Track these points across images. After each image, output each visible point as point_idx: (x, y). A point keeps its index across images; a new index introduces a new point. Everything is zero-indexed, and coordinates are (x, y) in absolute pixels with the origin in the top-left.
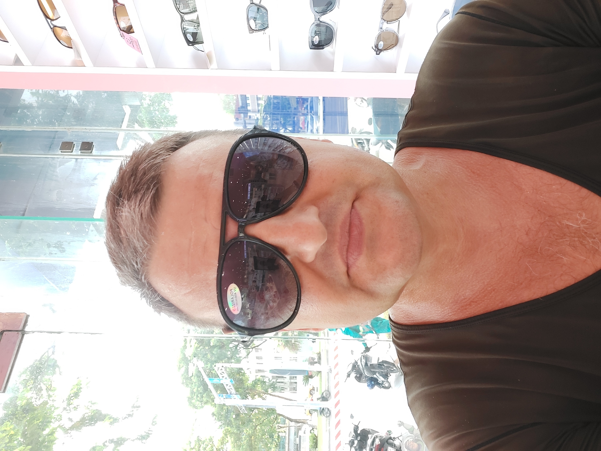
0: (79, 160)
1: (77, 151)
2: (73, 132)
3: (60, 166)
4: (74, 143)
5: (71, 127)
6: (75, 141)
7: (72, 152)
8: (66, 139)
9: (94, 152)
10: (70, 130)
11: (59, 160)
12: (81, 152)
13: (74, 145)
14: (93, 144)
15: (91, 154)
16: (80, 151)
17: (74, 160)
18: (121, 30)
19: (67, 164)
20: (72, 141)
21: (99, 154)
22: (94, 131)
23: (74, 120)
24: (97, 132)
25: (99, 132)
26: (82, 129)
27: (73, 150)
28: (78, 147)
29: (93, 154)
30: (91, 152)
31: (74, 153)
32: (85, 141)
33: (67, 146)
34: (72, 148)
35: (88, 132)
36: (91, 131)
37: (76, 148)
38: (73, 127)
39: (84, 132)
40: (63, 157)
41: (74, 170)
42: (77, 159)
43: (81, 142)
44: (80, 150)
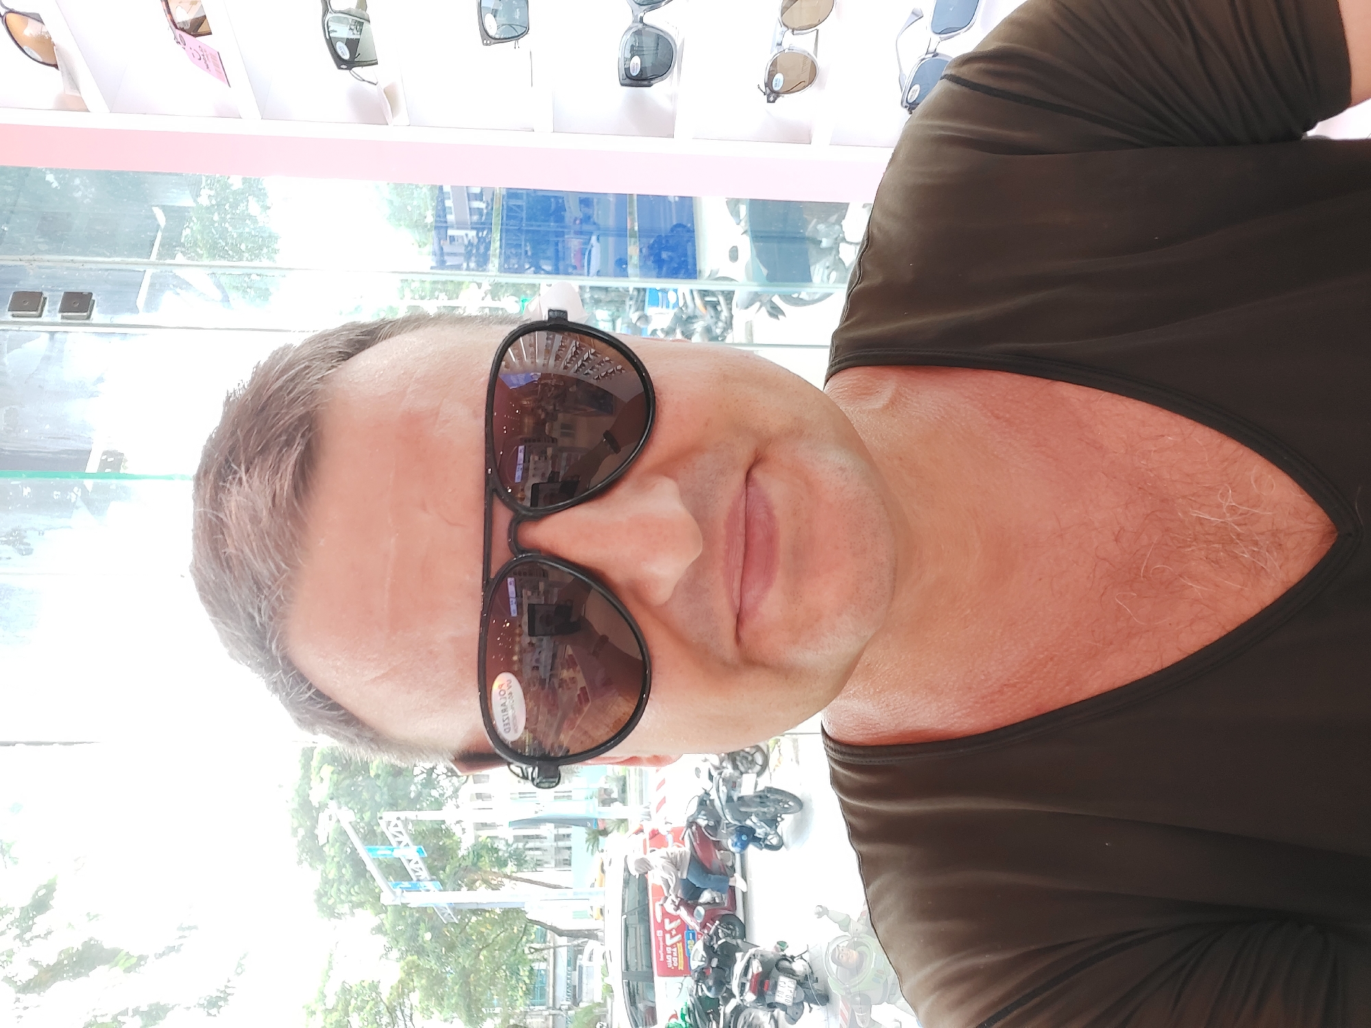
0: (57, 336)
1: (51, 314)
2: (40, 267)
3: (10, 349)
4: (46, 294)
5: (36, 257)
6: (47, 290)
7: (40, 316)
8: (27, 285)
9: (97, 316)
10: (32, 262)
11: (8, 335)
12: (63, 317)
13: (45, 299)
14: (93, 298)
15: (87, 322)
16: (60, 315)
17: (48, 335)
18: (177, 28)
19: (28, 346)
20: (40, 291)
21: (108, 322)
22: (93, 266)
23: (42, 240)
24: (101, 270)
25: (107, 270)
26: (64, 261)
27: (42, 311)
28: (55, 303)
29: (93, 322)
30: (88, 317)
31: (46, 317)
32: (72, 289)
33: (28, 302)
34: (40, 308)
35: (78, 270)
36: (87, 266)
37: (49, 306)
38: (40, 257)
39: (68, 268)
40: (17, 329)
41: (47, 359)
42: (52, 333)
43: (63, 293)
44: (62, 311)
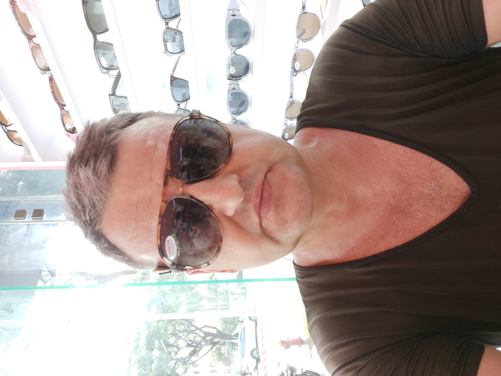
0: (30, 226)
1: (29, 218)
2: (26, 201)
3: (13, 232)
4: (27, 210)
5: (25, 197)
6: (28, 209)
7: (24, 219)
8: (20, 208)
9: (45, 217)
10: (23, 199)
11: (12, 227)
12: (33, 219)
13: (27, 212)
14: (44, 211)
15: (41, 220)
16: (32, 218)
17: (26, 226)
18: (68, 131)
19: (20, 230)
20: (25, 209)
21: (49, 220)
22: (45, 199)
23: (27, 191)
24: (48, 200)
25: (49, 200)
26: (35, 198)
27: (25, 217)
28: (30, 214)
29: (44, 220)
30: (42, 218)
31: (26, 220)
32: (37, 208)
33: (21, 214)
34: (25, 216)
35: (39, 201)
36: (43, 199)
37: (28, 215)
38: (26, 197)
39: (36, 201)
40: (16, 224)
41: (26, 235)
42: (28, 225)
43: (33, 210)
44: (32, 216)
